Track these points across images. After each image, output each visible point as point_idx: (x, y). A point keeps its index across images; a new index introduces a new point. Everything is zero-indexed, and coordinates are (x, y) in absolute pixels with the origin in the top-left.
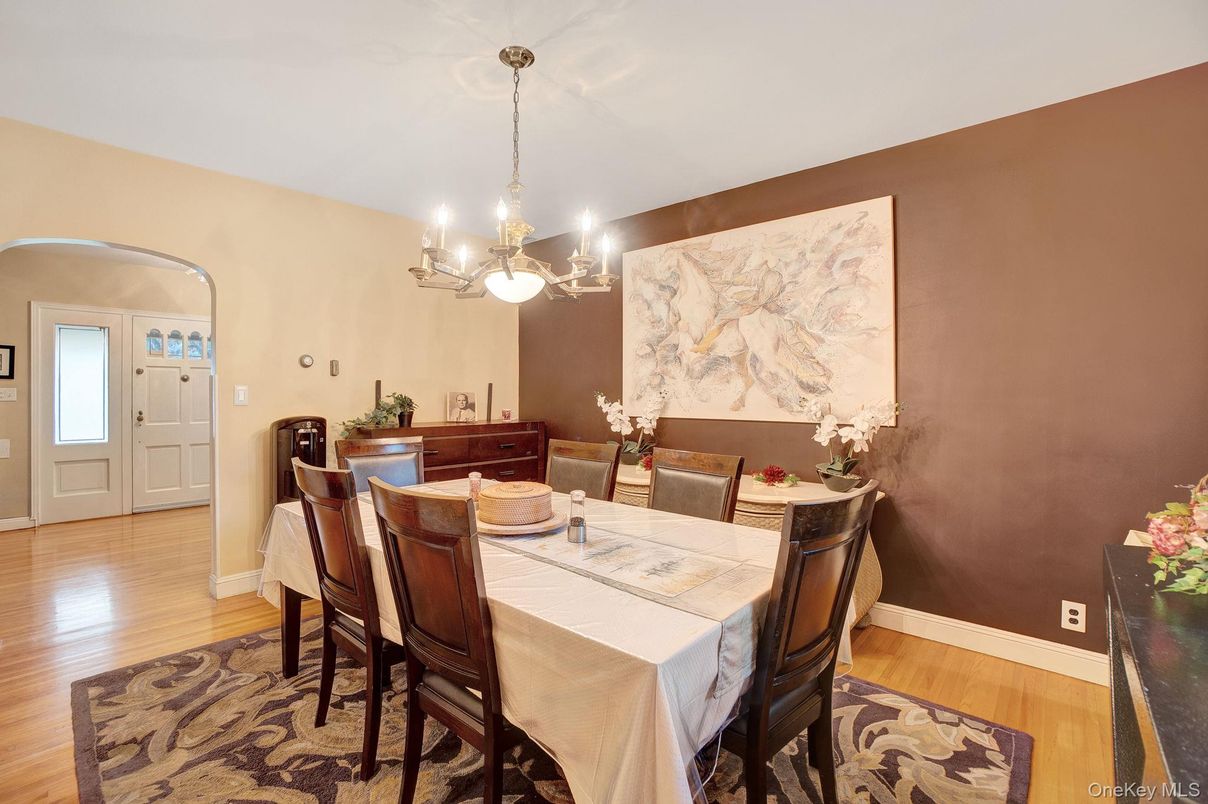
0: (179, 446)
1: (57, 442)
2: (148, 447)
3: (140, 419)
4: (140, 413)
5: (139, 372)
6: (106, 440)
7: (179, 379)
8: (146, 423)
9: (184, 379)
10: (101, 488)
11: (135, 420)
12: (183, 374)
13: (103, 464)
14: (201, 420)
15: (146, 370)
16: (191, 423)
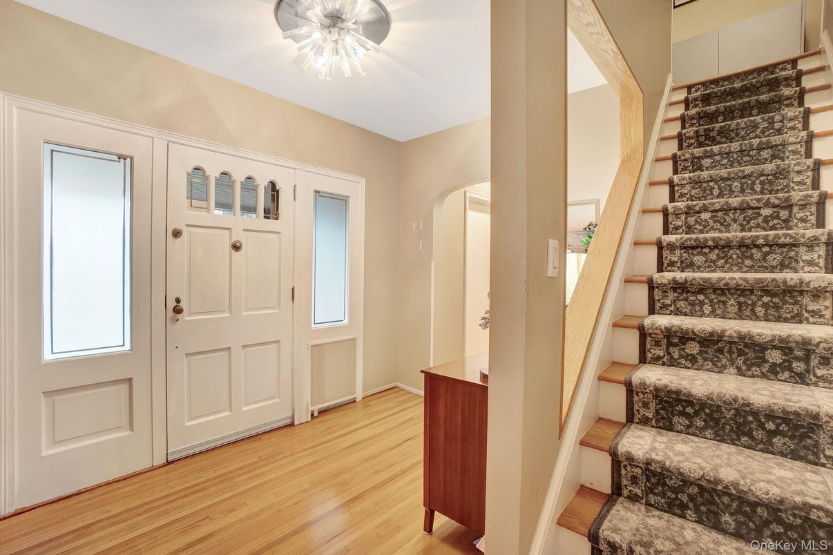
0: (229, 349)
1: (48, 356)
2: (188, 355)
3: (178, 311)
4: (178, 301)
5: (177, 234)
6: (127, 347)
7: (228, 247)
8: (185, 317)
9: (236, 247)
10: (119, 428)
11: (170, 313)
12: (234, 240)
13: (124, 388)
14: (256, 309)
15: (185, 230)
16: (244, 314)
